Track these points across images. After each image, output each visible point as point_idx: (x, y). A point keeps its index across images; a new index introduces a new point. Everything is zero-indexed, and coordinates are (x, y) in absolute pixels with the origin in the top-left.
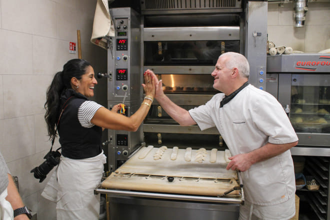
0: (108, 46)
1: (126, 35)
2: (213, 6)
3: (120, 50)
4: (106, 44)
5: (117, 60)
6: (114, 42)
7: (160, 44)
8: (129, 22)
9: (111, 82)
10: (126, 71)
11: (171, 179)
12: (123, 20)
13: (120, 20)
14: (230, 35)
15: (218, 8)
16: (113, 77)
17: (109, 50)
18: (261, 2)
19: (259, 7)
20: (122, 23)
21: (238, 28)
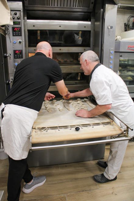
0: (6, 32)
1: (19, 24)
2: (76, 7)
3: (16, 36)
4: (4, 31)
5: (14, 43)
6: (10, 29)
7: (39, 32)
8: (22, 13)
9: (11, 60)
10: (21, 52)
11: (77, 129)
12: (17, 12)
13: (14, 12)
14: (85, 27)
15: (78, 8)
16: (12, 57)
17: (7, 36)
18: (113, 5)
19: (112, 9)
20: (16, 14)
21: (90, 23)
